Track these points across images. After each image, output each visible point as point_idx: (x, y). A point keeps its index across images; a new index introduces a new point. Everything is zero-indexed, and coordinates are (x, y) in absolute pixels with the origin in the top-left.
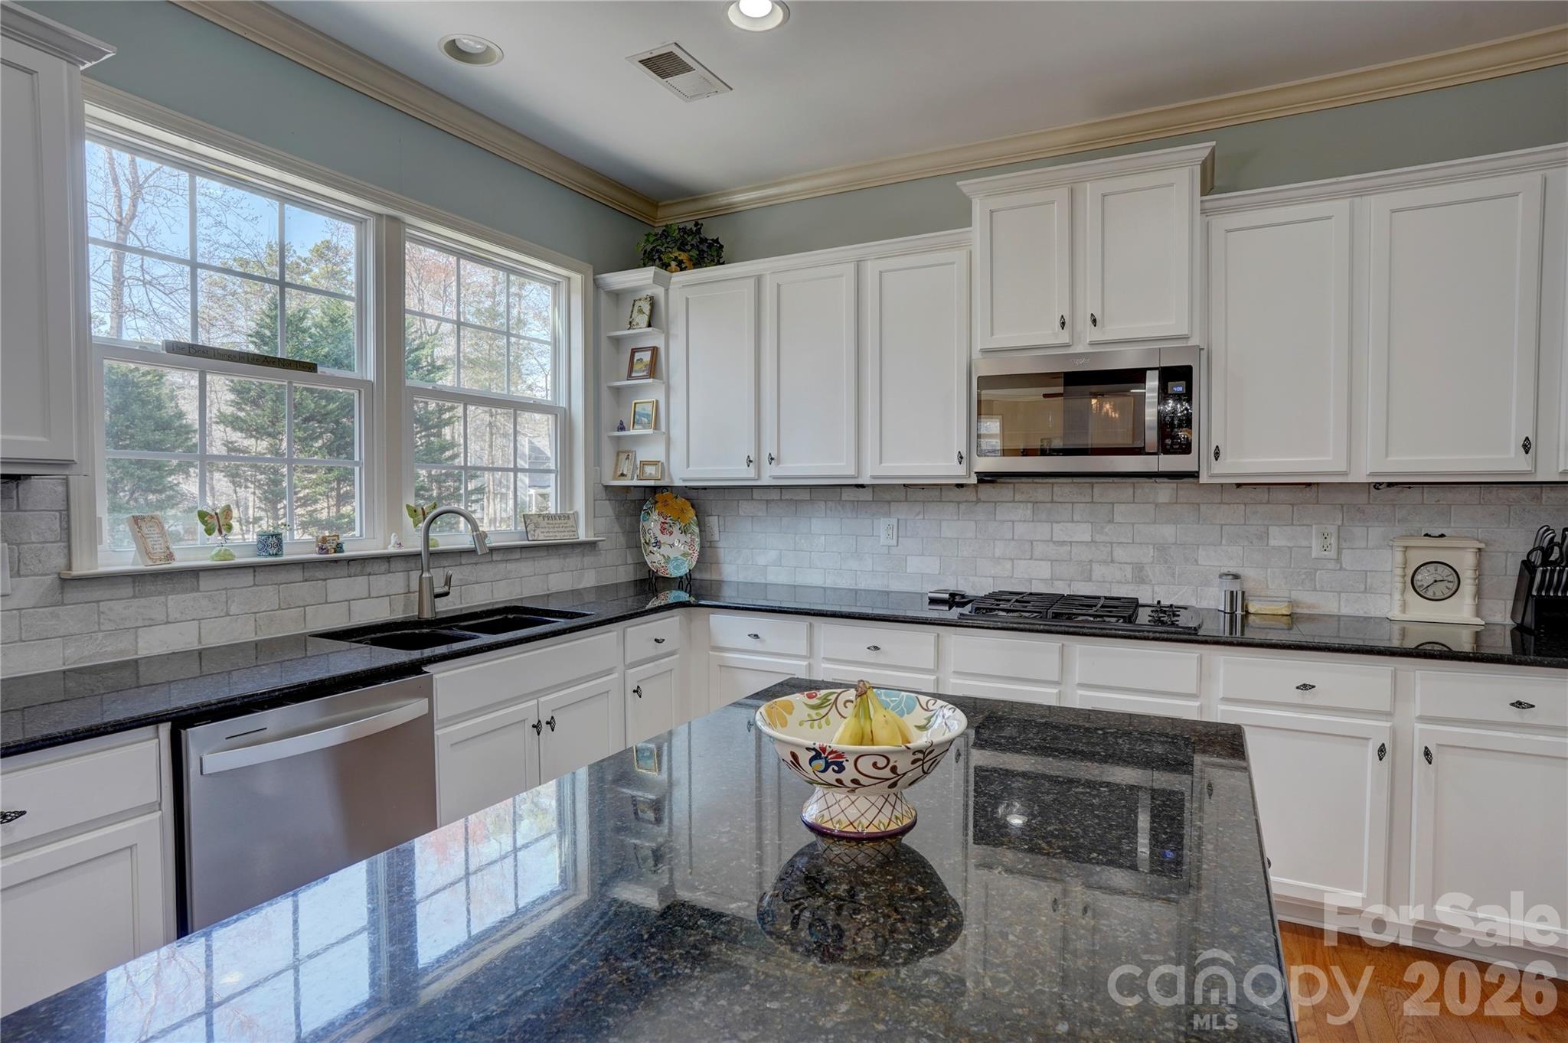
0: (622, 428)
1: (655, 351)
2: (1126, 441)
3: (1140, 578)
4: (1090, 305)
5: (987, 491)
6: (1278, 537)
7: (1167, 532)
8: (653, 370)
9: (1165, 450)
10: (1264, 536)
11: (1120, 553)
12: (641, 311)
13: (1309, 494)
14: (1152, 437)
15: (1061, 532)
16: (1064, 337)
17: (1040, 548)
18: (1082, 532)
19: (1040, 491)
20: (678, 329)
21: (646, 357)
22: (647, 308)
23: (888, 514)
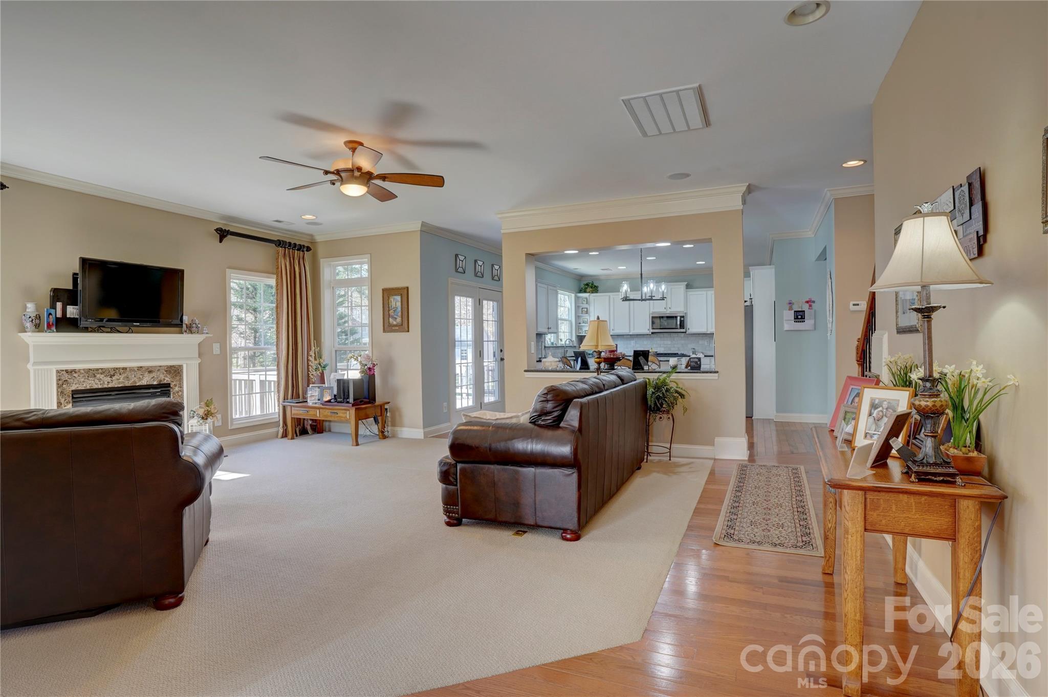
0: (580, 323)
1: (587, 308)
2: (674, 327)
3: (679, 350)
4: (669, 306)
5: (652, 335)
6: (701, 342)
7: (683, 342)
8: (587, 312)
9: (680, 328)
10: (698, 342)
11: (675, 346)
12: (584, 301)
13: (704, 335)
14: (679, 326)
15: (666, 342)
16: (665, 311)
17: (662, 346)
18: (669, 342)
19: (661, 335)
20: (592, 305)
21: (585, 310)
22: (585, 300)
23: (633, 340)
